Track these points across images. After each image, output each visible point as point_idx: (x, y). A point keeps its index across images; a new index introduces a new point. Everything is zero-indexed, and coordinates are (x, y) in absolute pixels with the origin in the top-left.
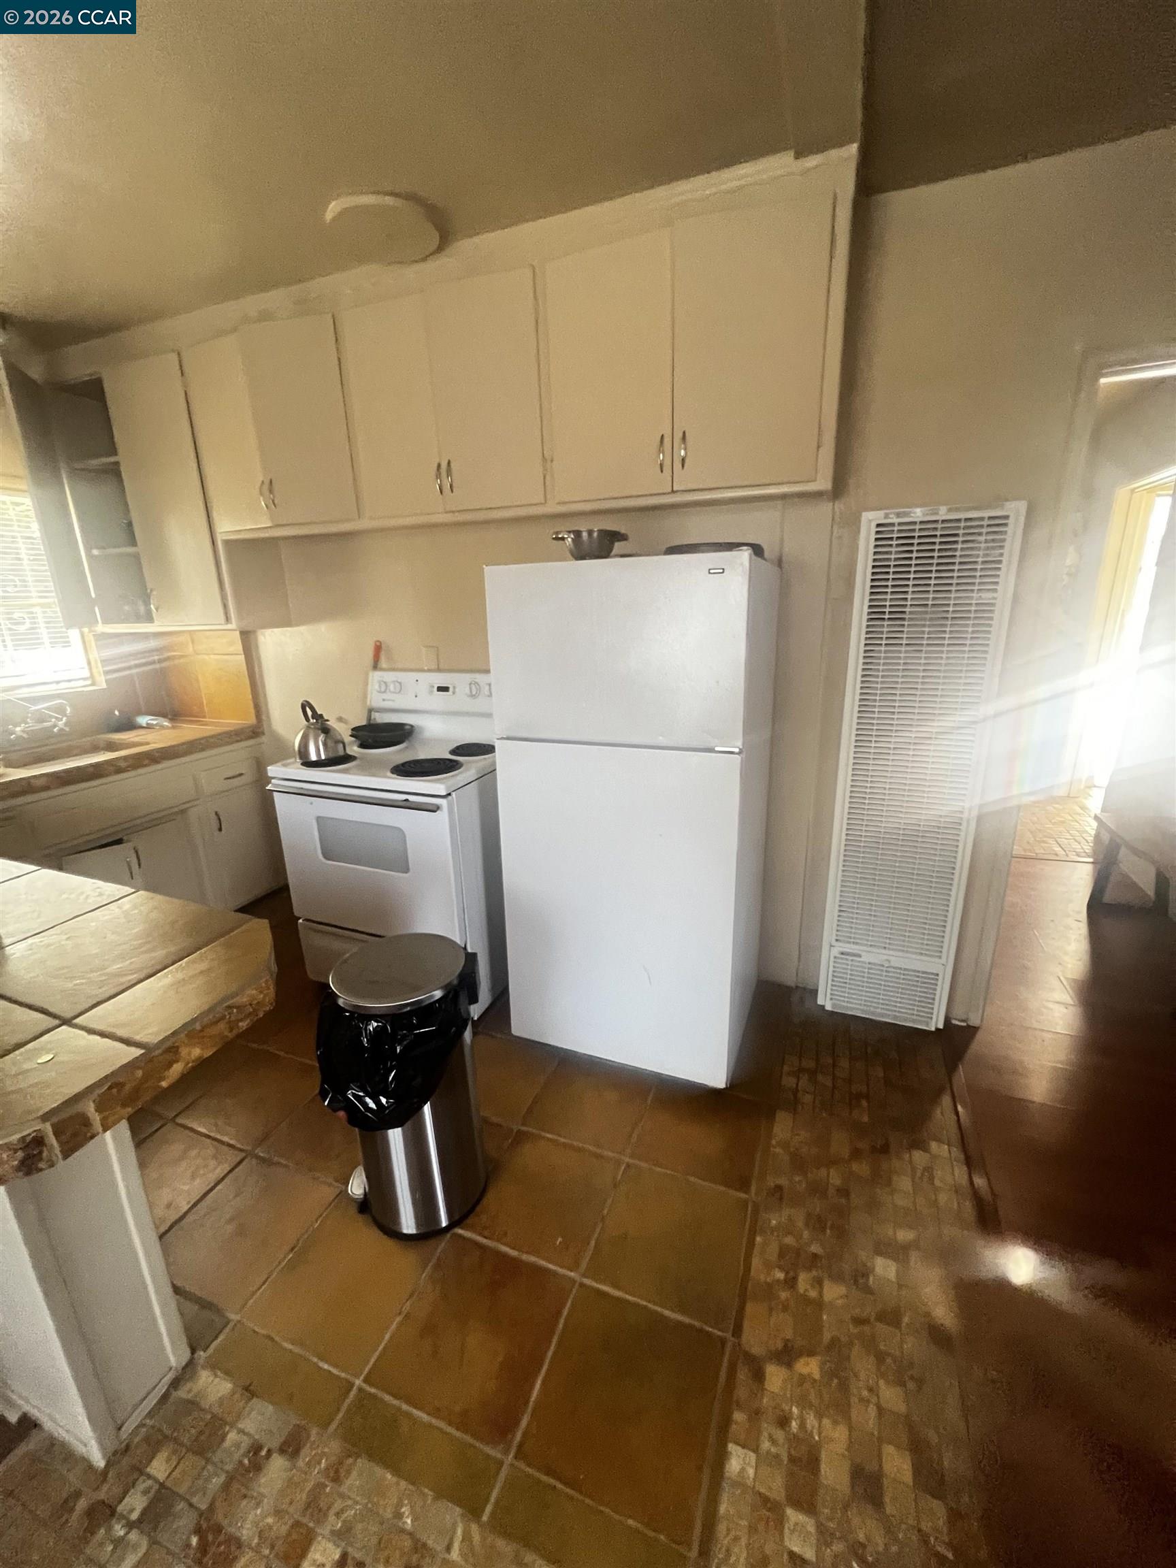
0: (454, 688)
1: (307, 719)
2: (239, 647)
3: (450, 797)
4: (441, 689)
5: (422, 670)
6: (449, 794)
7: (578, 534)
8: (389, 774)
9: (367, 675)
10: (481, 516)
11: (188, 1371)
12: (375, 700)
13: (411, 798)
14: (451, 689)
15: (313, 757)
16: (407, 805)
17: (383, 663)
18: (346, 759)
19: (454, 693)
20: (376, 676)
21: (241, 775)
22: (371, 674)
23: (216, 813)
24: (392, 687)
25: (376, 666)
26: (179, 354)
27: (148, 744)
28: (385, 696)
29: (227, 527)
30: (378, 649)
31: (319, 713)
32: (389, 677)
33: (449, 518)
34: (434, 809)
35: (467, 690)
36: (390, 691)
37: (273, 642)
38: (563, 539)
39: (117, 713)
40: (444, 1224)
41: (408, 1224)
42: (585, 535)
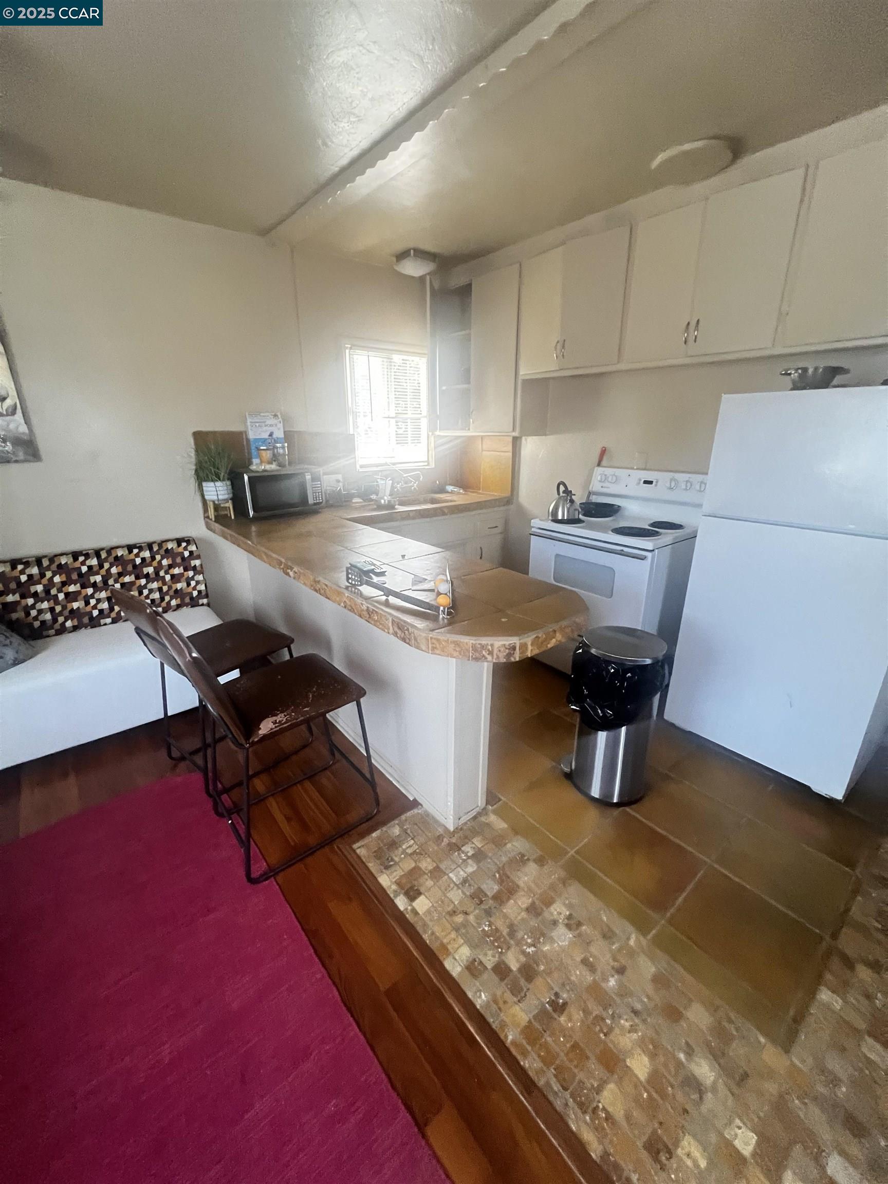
0: (657, 482)
1: (559, 494)
2: (510, 448)
3: (653, 552)
4: (646, 482)
5: (632, 468)
6: (653, 550)
7: (805, 370)
8: (611, 532)
9: (594, 468)
10: (716, 359)
11: (483, 812)
12: (596, 486)
13: (626, 549)
14: (654, 483)
15: (560, 517)
16: (621, 553)
17: (604, 463)
18: (578, 521)
19: (656, 485)
20: (599, 470)
21: (496, 527)
22: (596, 468)
23: (481, 548)
24: (610, 479)
25: (599, 465)
26: (520, 265)
27: (455, 501)
28: (604, 485)
29: (525, 372)
30: (603, 452)
31: (569, 490)
32: (609, 471)
33: (687, 361)
34: (643, 558)
35: (668, 485)
36: (608, 482)
37: (531, 446)
38: (790, 374)
39: (438, 482)
40: (615, 801)
41: (595, 792)
42: (811, 371)
